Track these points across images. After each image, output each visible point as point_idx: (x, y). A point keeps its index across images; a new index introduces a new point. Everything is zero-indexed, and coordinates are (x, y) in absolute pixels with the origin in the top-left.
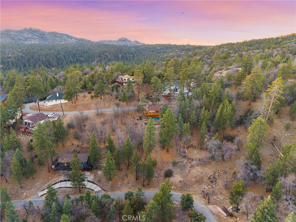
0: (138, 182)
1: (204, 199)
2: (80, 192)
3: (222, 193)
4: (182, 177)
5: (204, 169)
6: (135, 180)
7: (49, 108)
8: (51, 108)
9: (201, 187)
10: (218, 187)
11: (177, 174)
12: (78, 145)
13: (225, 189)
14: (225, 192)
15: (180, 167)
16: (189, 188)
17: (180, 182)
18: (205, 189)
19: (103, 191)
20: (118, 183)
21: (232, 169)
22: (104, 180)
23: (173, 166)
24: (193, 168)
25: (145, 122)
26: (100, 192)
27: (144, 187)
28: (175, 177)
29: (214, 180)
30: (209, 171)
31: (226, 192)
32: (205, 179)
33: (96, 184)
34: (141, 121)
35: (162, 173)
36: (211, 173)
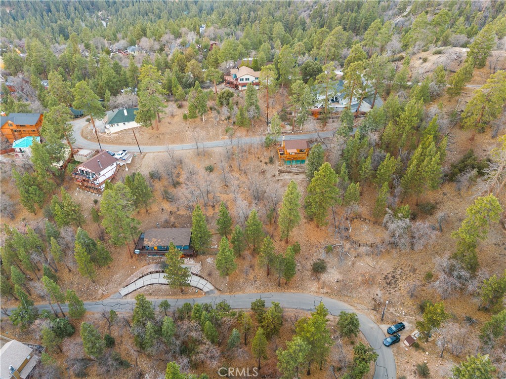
0: (270, 279)
1: (375, 312)
2: (182, 292)
3: (404, 303)
4: (340, 273)
5: (378, 261)
6: (265, 274)
7: (114, 137)
8: (118, 138)
9: (372, 292)
10: (398, 294)
11: (333, 268)
12: (171, 212)
13: (409, 298)
14: (409, 302)
15: (338, 254)
16: (351, 292)
17: (338, 282)
18: (377, 295)
19: (216, 291)
20: (239, 279)
21: (425, 264)
22: (217, 273)
23: (327, 253)
24: (359, 258)
25: (280, 168)
26: (212, 293)
27: (279, 288)
28: (330, 273)
29: (393, 281)
30: (385, 265)
31: (411, 303)
32: (379, 279)
33: (206, 280)
34: (273, 166)
35: (309, 265)
36: (390, 270)
